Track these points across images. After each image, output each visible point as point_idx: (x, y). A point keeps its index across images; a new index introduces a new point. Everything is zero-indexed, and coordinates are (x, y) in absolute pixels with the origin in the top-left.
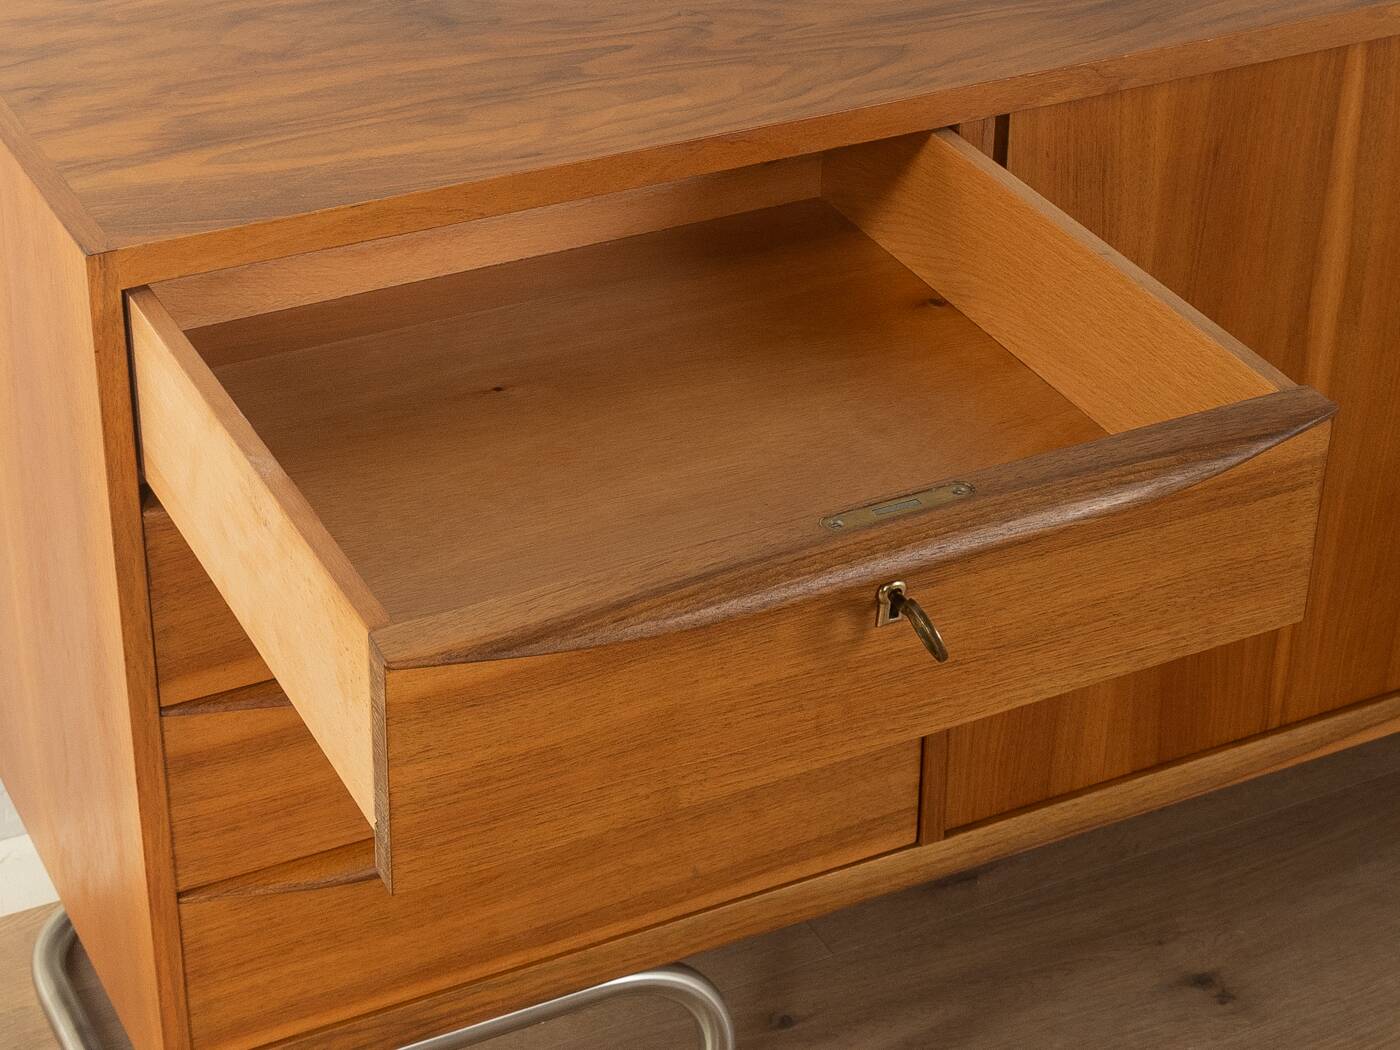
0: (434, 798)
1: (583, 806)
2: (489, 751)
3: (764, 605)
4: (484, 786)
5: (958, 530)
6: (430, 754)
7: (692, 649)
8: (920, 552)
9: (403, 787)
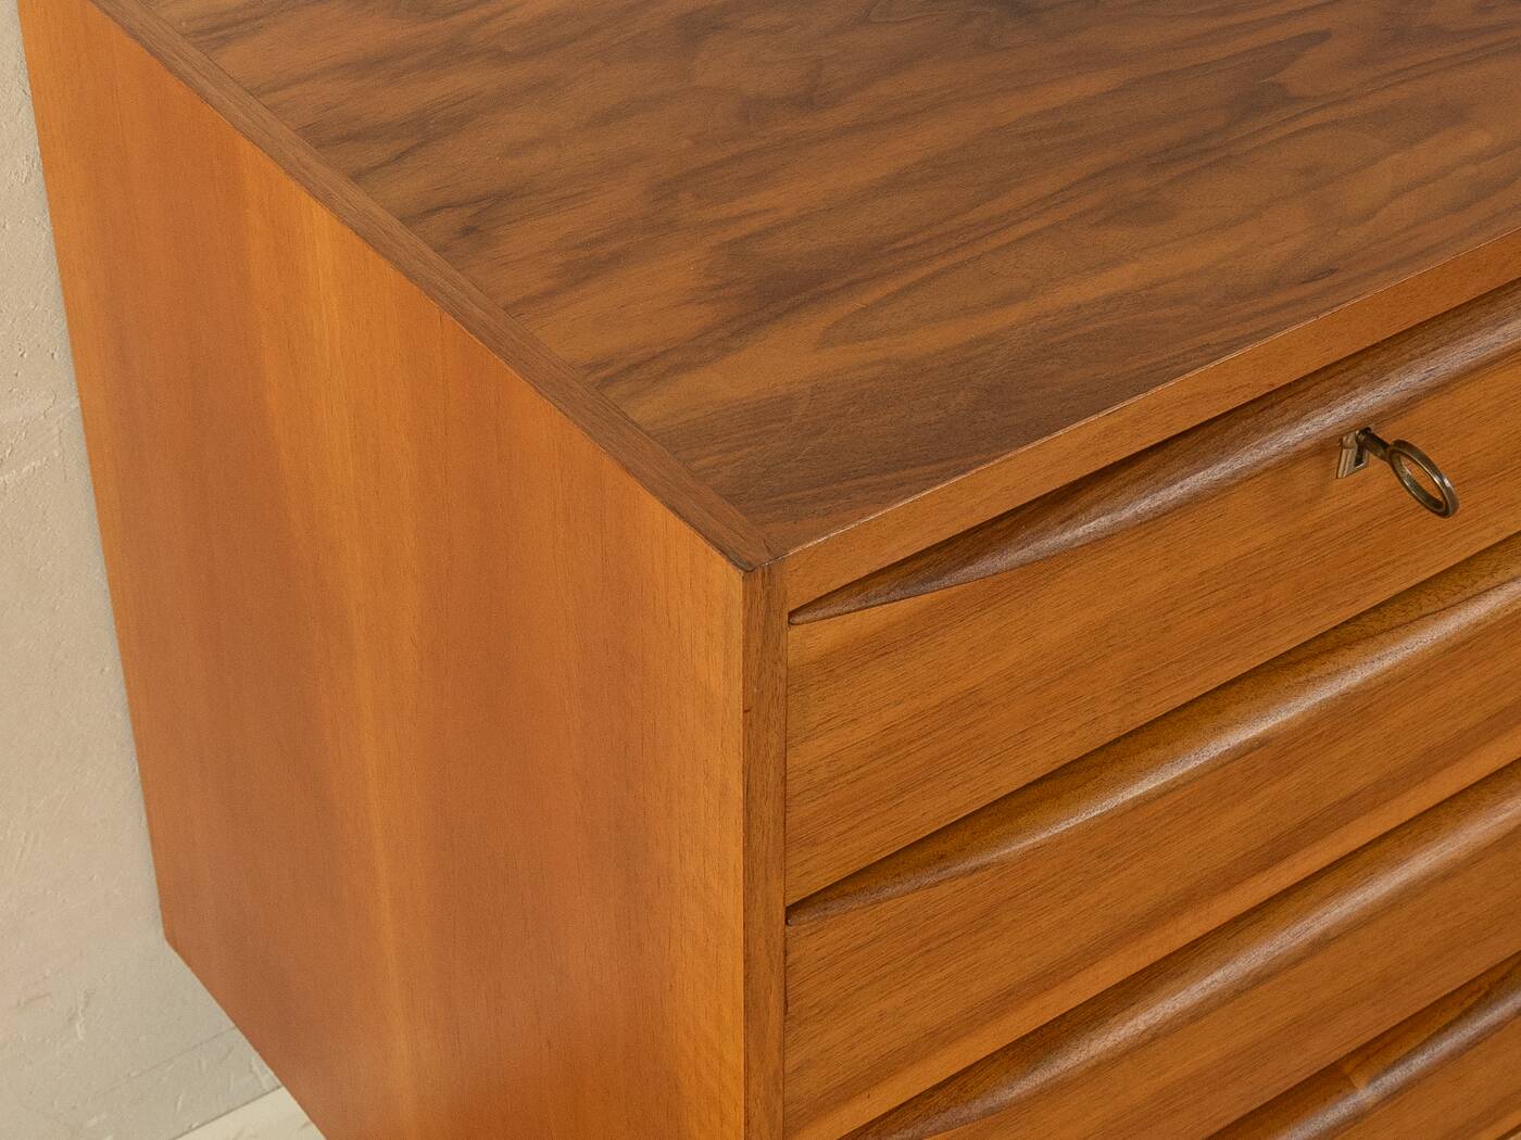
0: (834, 778)
1: (1000, 758)
2: (900, 707)
3: (1234, 475)
4: (893, 752)
5: (1446, 344)
6: (832, 724)
7: (1133, 542)
8: (1407, 380)
9: (799, 770)
